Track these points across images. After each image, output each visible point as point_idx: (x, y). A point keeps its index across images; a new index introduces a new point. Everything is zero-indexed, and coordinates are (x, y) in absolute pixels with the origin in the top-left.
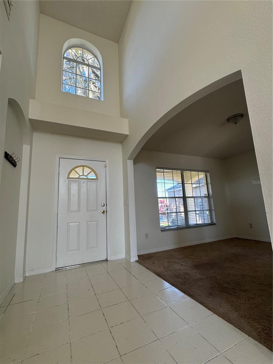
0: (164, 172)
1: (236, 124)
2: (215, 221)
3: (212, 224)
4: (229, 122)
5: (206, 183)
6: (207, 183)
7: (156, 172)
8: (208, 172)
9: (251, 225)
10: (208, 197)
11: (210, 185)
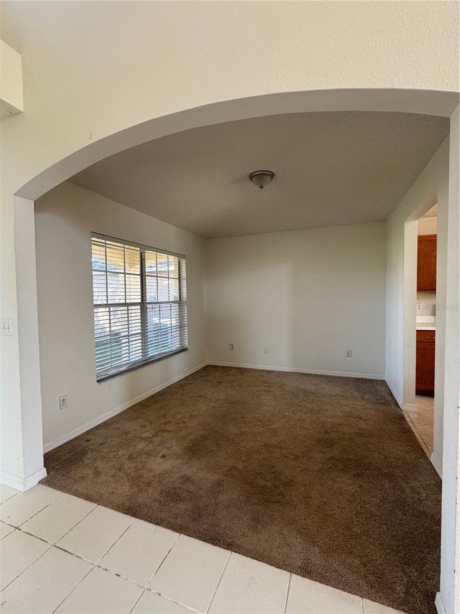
0: (106, 247)
1: (262, 187)
2: (186, 344)
3: (183, 350)
4: (251, 181)
5: (177, 277)
6: (180, 277)
7: (91, 243)
8: (184, 257)
9: (232, 345)
10: (180, 302)
11: (185, 281)
